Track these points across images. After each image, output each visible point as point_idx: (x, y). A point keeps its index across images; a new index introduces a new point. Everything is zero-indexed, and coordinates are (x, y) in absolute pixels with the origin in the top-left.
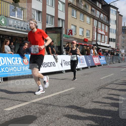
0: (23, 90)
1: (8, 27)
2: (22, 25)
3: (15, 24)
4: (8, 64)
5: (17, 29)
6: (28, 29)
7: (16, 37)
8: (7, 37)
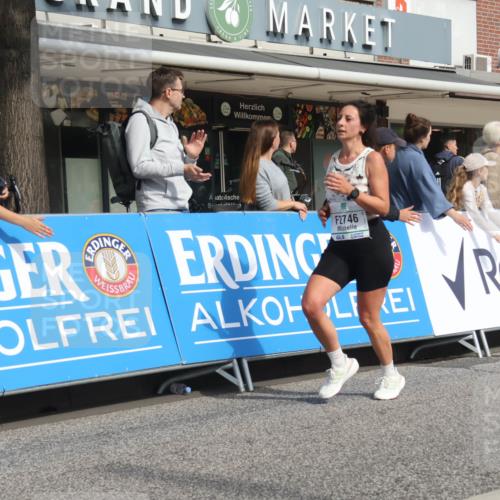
0: (380, 436)
1: (260, 48)
2: (348, 27)
3: (303, 26)
4: (279, 276)
5: (319, 52)
6: (386, 49)
7: (315, 103)
8: (262, 108)
